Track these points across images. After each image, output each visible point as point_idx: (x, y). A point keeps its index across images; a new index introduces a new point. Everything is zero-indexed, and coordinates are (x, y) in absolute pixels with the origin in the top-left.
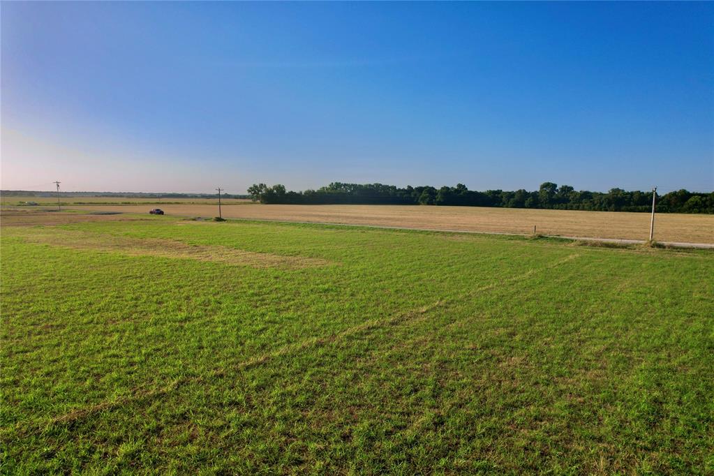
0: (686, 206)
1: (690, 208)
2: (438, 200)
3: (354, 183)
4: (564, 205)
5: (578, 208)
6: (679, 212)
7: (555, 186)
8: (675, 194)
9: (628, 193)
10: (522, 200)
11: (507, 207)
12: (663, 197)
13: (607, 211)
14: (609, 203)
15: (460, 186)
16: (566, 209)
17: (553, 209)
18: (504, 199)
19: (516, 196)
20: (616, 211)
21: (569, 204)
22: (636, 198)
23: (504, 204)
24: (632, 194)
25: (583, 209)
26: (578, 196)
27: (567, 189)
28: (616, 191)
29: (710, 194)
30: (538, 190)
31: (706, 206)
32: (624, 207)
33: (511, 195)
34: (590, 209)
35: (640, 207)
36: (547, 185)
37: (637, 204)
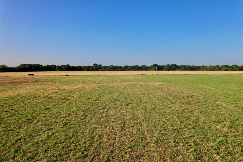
0: (128, 69)
1: (129, 69)
2: (63, 69)
3: (29, 64)
4: (101, 70)
5: (104, 70)
6: (127, 70)
7: (97, 64)
8: (125, 66)
9: (115, 66)
10: (88, 69)
11: (85, 71)
12: (123, 67)
13: (111, 71)
14: (112, 69)
15: (68, 64)
16: (101, 71)
17: (97, 71)
18: (83, 68)
19: (87, 68)
20: (114, 71)
21: (102, 69)
22: (117, 67)
23: (84, 70)
24: (116, 66)
25: (106, 70)
26: (104, 67)
27: (100, 65)
28: (112, 65)
29: (132, 66)
30: (93, 65)
31: (132, 69)
32: (115, 70)
33: (85, 67)
34: (107, 71)
35: (119, 70)
36: (95, 64)
37: (118, 69)
